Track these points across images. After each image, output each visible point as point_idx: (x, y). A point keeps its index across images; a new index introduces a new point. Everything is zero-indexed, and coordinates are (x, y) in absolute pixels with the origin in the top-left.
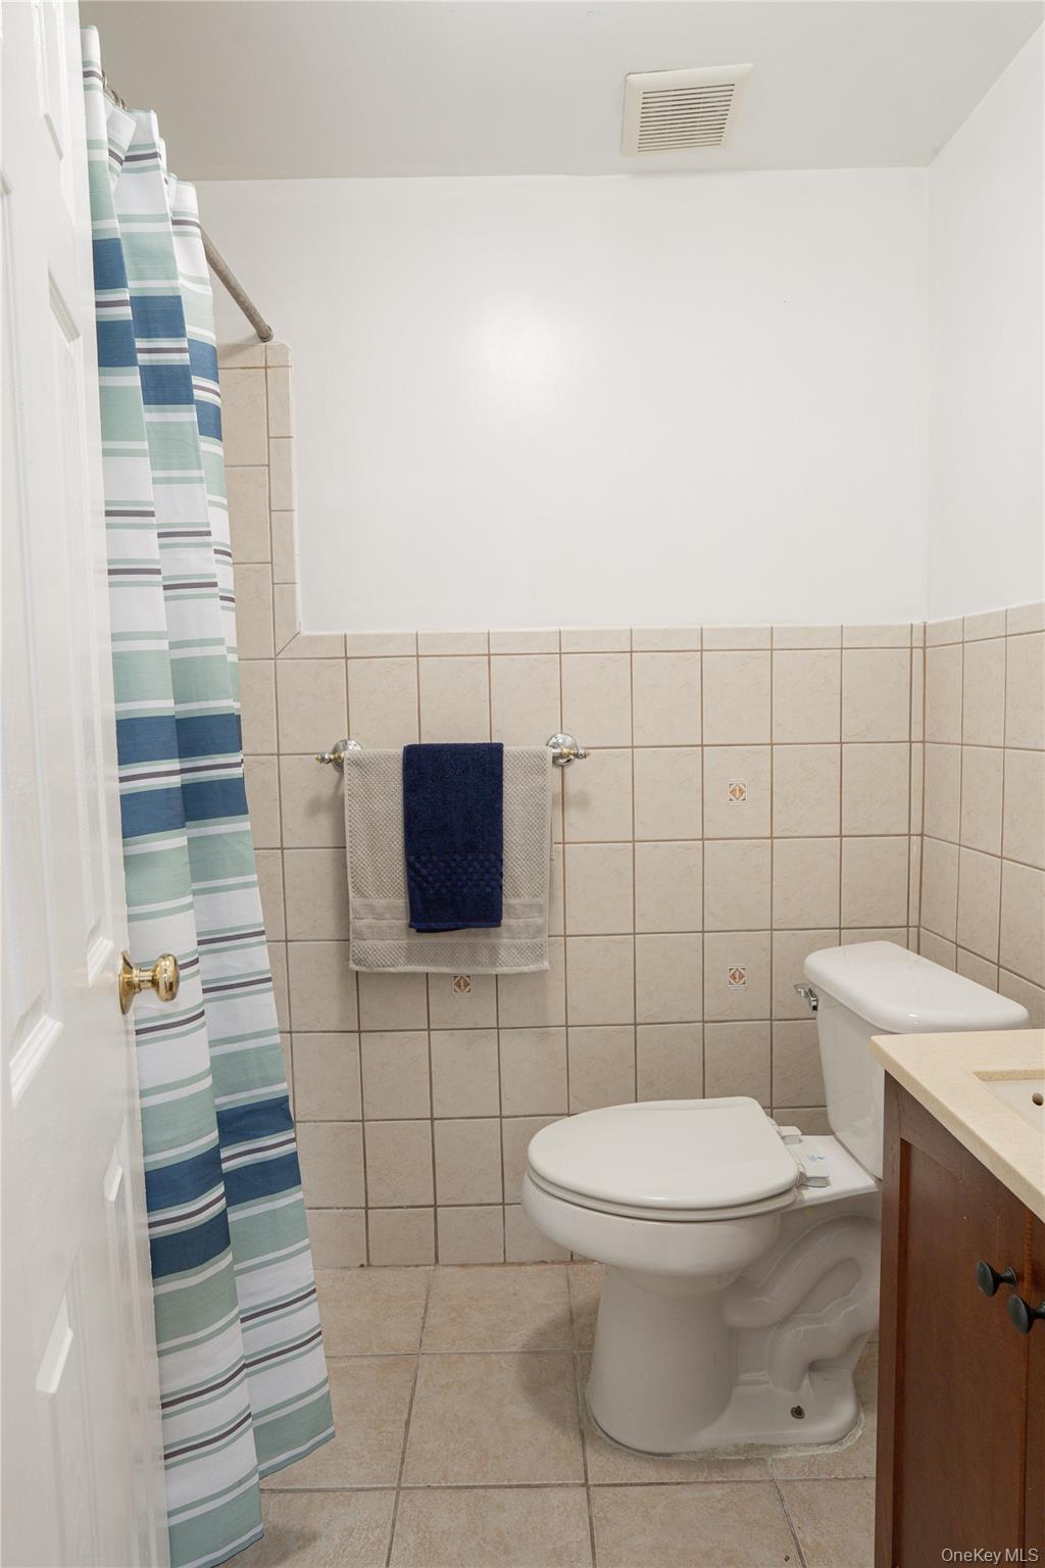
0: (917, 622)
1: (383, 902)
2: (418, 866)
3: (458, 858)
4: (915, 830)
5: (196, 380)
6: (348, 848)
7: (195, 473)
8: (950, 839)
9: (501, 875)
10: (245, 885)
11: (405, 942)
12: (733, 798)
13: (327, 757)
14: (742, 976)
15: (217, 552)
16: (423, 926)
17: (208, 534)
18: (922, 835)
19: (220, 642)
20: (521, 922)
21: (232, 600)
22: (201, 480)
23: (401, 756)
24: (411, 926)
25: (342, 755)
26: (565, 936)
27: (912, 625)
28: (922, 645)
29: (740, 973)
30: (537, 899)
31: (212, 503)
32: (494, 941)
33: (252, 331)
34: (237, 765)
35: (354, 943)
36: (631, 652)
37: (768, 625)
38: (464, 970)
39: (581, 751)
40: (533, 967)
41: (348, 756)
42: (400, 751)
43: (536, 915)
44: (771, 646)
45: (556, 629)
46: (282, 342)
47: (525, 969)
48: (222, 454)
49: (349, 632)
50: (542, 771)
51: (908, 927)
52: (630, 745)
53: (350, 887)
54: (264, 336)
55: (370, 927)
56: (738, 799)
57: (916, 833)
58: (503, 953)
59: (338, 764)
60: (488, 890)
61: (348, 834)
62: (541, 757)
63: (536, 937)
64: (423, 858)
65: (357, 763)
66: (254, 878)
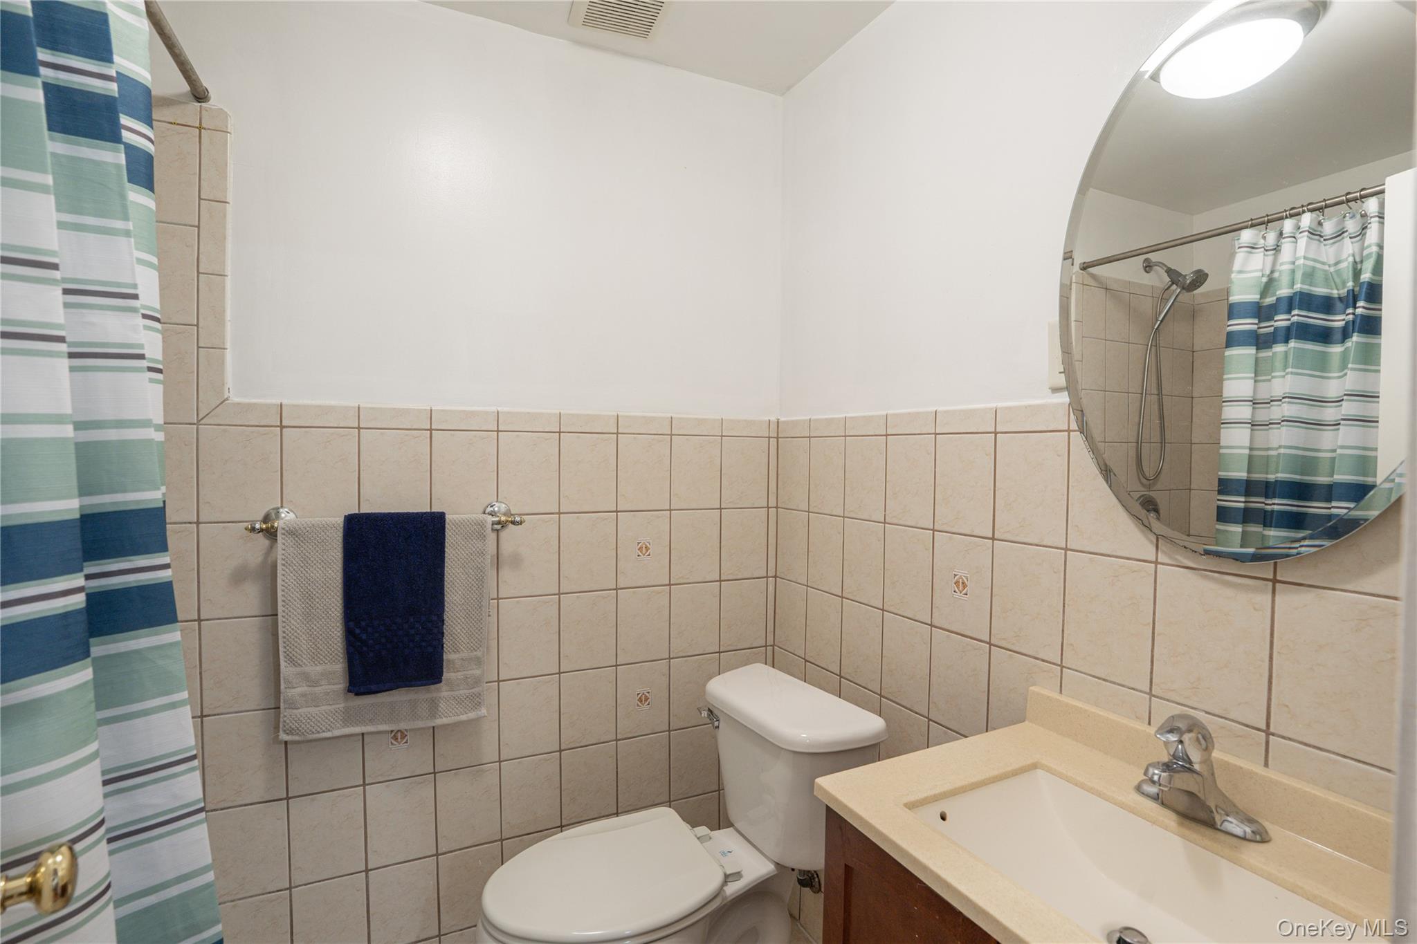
0: (773, 419)
1: (319, 669)
2: (358, 631)
3: (399, 620)
4: (771, 573)
5: (125, 120)
6: (280, 617)
7: (119, 224)
8: (799, 581)
9: (443, 634)
10: (173, 706)
11: (342, 705)
12: (640, 554)
13: (257, 526)
14: (647, 699)
15: (145, 316)
16: (362, 690)
17: (135, 297)
18: (775, 577)
19: (146, 424)
20: (460, 675)
21: (159, 371)
22: (127, 233)
23: (342, 525)
24: (349, 691)
25: (276, 525)
26: (499, 681)
27: (769, 421)
28: (777, 435)
29: (646, 696)
30: (475, 653)
31: (139, 261)
32: (435, 695)
33: (185, 87)
34: (167, 566)
35: (285, 713)
36: (560, 432)
37: (669, 415)
38: (403, 726)
39: (518, 519)
40: (472, 715)
41: (283, 526)
42: (340, 521)
43: (474, 667)
44: (670, 432)
45: (494, 409)
46: (221, 107)
47: (463, 717)
48: (154, 208)
49: (285, 402)
50: (483, 537)
51: (766, 646)
52: (557, 511)
53: (282, 657)
54: (200, 96)
55: (303, 695)
56: (644, 555)
57: (771, 575)
58: (442, 705)
59: (271, 533)
60: (430, 649)
61: (280, 603)
62: (481, 525)
63: (474, 688)
64: (363, 624)
65: (292, 532)
66: (185, 695)
